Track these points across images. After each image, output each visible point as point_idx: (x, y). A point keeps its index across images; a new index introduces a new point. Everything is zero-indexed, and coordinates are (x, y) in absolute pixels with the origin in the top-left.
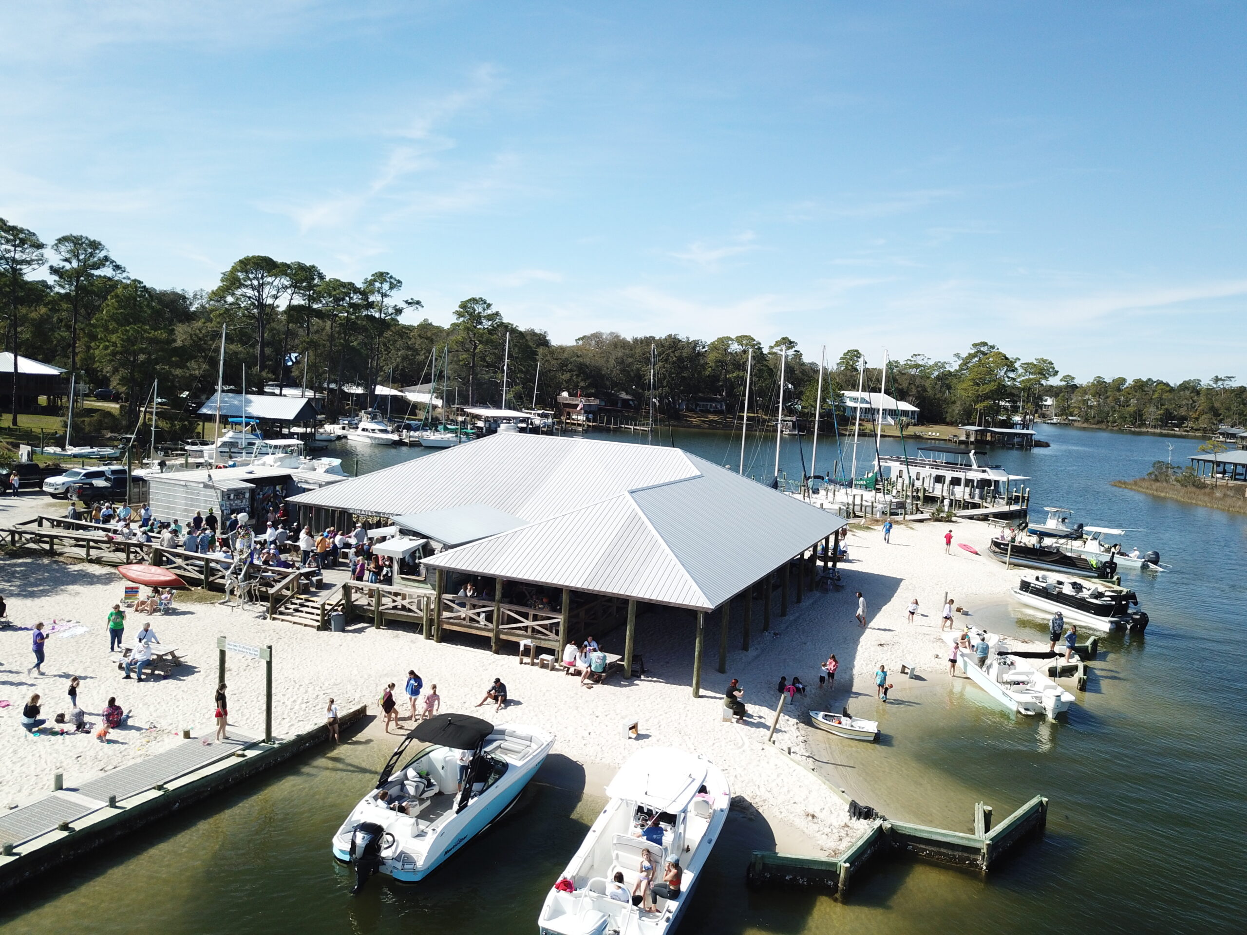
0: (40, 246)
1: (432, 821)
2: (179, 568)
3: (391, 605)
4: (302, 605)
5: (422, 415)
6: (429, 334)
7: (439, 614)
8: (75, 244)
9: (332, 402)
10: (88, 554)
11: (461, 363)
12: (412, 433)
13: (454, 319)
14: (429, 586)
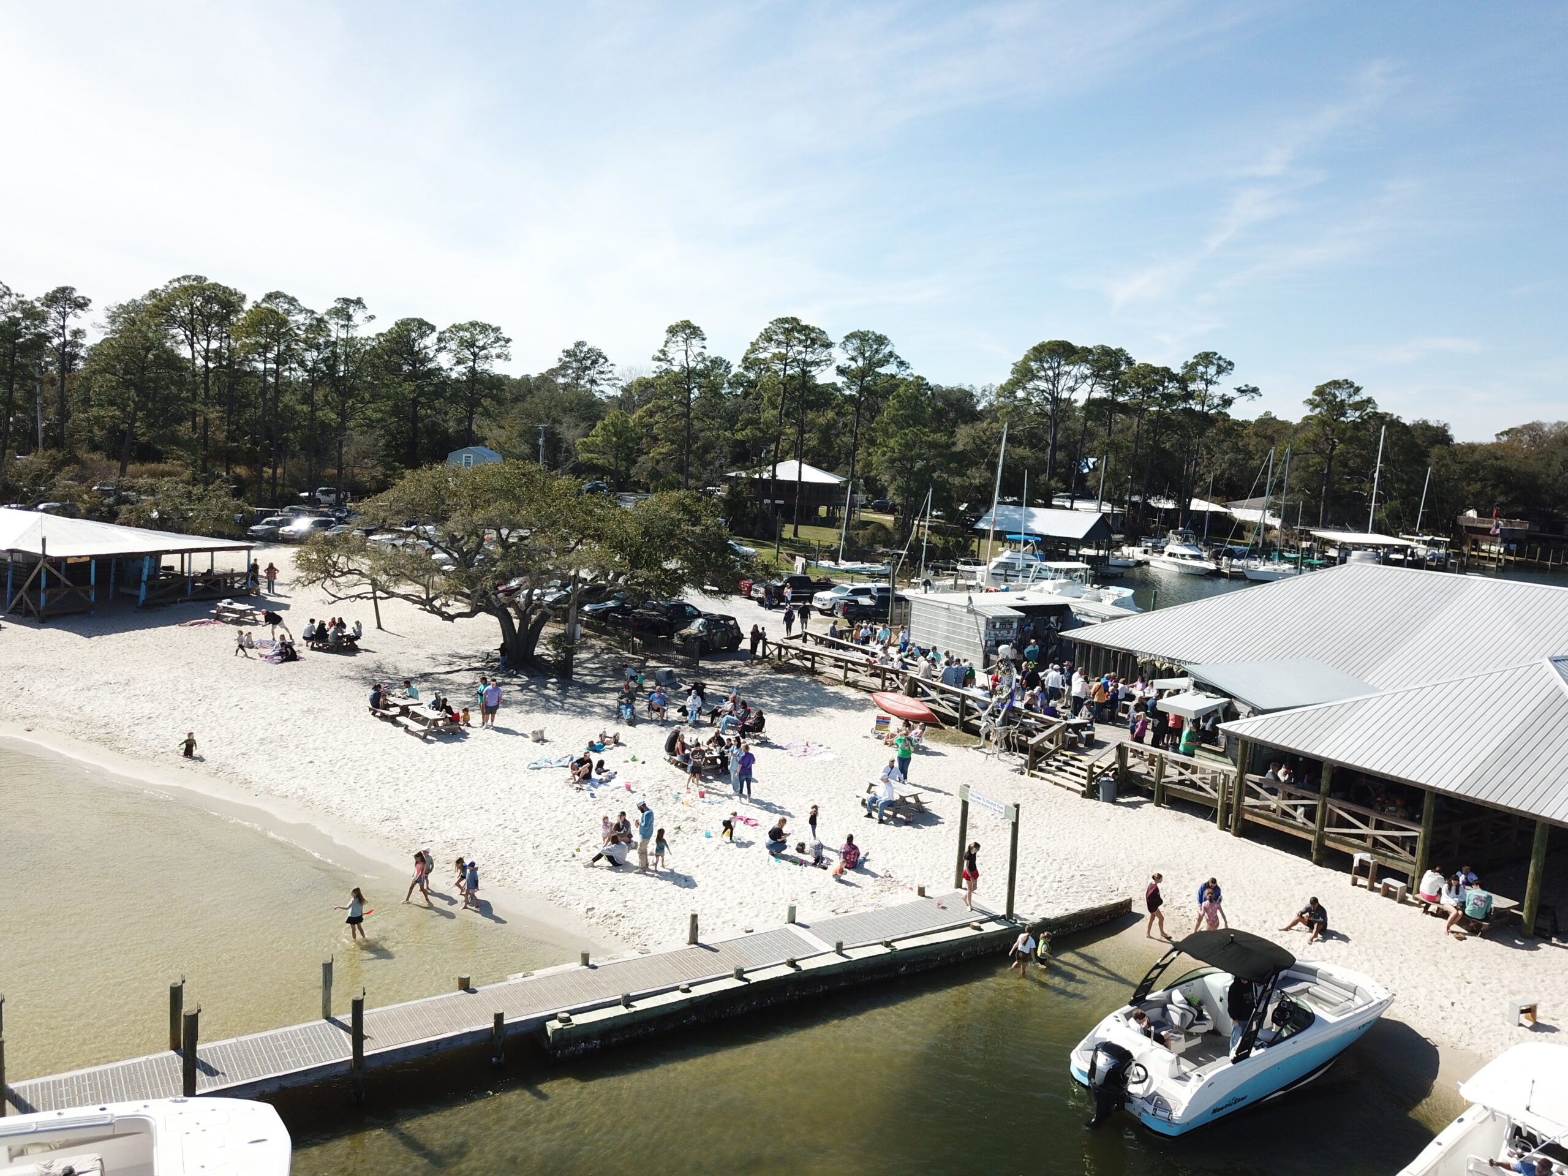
0: (828, 345)
1: (1200, 1064)
2: (933, 701)
3: (1176, 778)
4: (1066, 763)
5: (1250, 538)
6: (1269, 432)
7: (1240, 800)
8: (862, 340)
9: (1134, 519)
10: (846, 677)
11: (1311, 469)
12: (1235, 562)
13: (1306, 411)
14: (1229, 760)
